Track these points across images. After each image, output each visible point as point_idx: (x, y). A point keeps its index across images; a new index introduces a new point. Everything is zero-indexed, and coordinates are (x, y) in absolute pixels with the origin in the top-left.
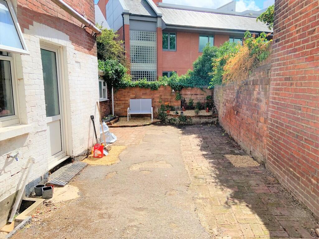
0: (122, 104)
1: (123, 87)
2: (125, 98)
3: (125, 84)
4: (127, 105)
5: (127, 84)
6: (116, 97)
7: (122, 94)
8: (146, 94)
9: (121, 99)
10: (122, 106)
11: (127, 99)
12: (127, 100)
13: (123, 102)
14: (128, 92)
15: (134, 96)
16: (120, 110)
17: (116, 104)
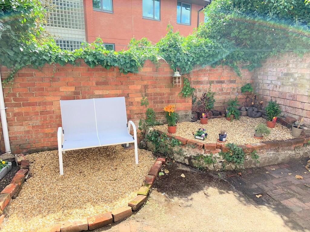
0: (36, 114)
1: (33, 63)
2: (42, 95)
3: (41, 54)
4: (51, 117)
5: (46, 56)
6: (14, 95)
7: (33, 85)
8: (105, 83)
9: (31, 99)
10: (37, 122)
11: (49, 99)
12: (51, 103)
13: (38, 109)
14: (53, 80)
15: (73, 89)
16: (28, 132)
17: (15, 115)
